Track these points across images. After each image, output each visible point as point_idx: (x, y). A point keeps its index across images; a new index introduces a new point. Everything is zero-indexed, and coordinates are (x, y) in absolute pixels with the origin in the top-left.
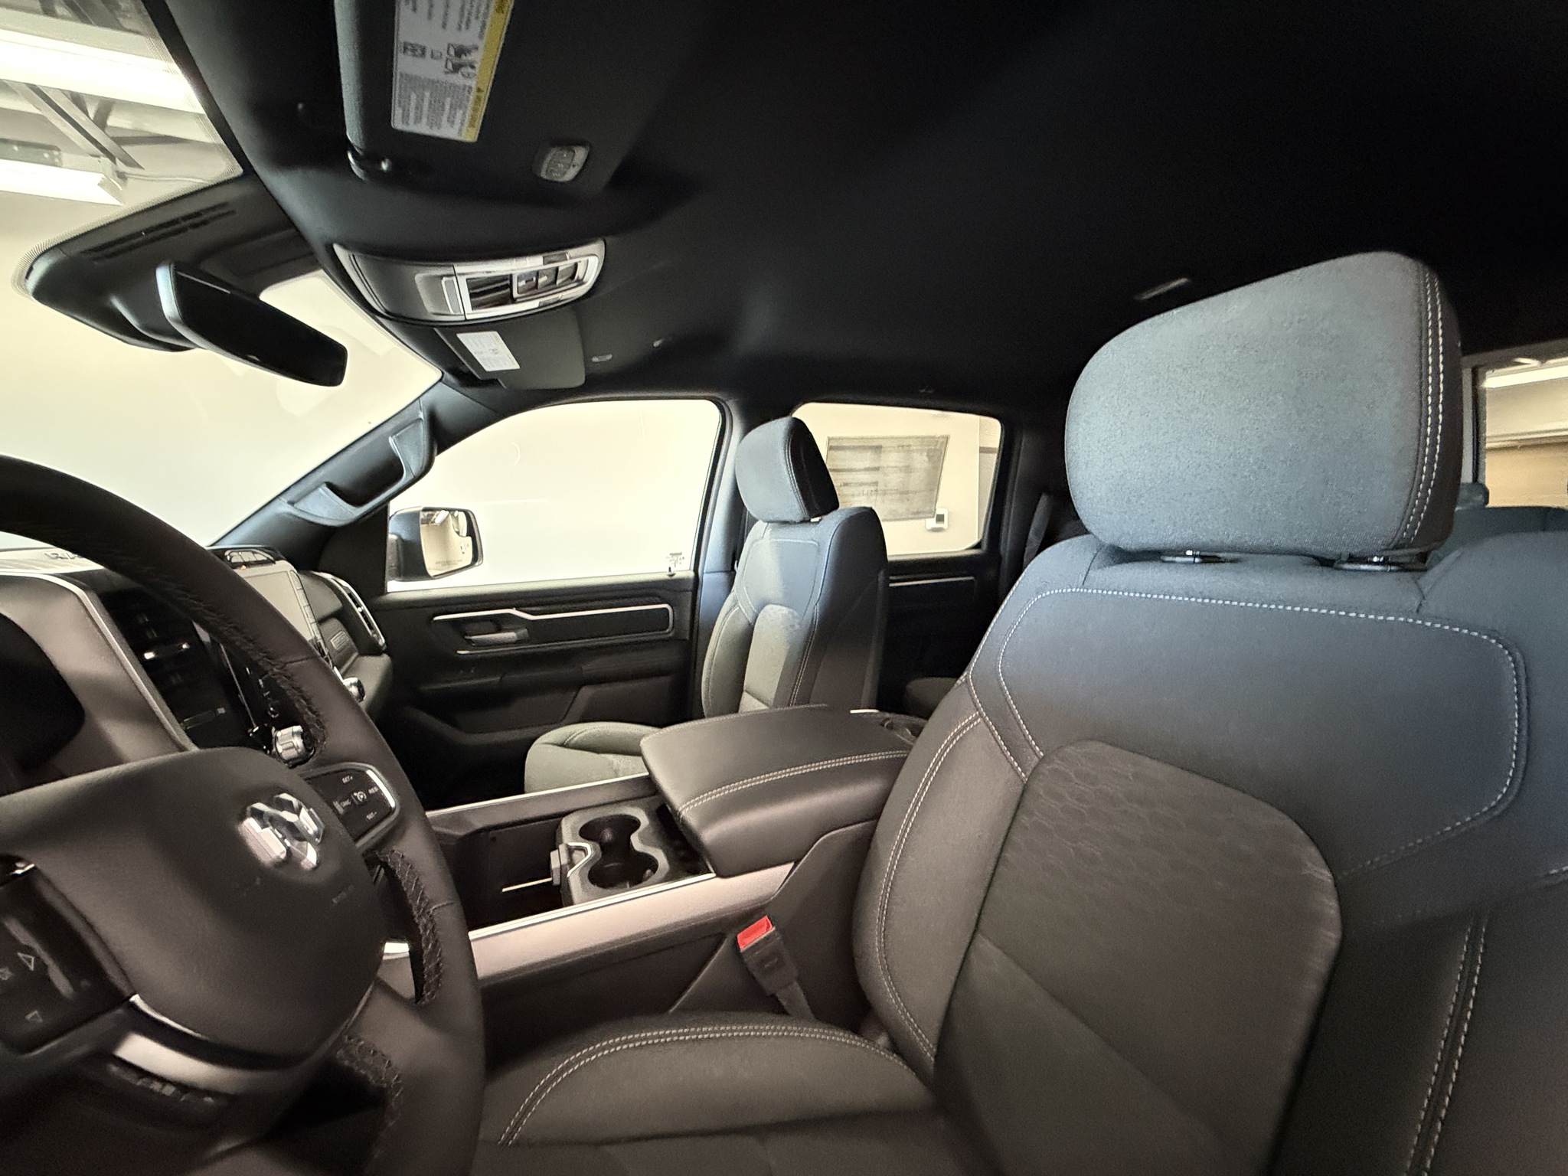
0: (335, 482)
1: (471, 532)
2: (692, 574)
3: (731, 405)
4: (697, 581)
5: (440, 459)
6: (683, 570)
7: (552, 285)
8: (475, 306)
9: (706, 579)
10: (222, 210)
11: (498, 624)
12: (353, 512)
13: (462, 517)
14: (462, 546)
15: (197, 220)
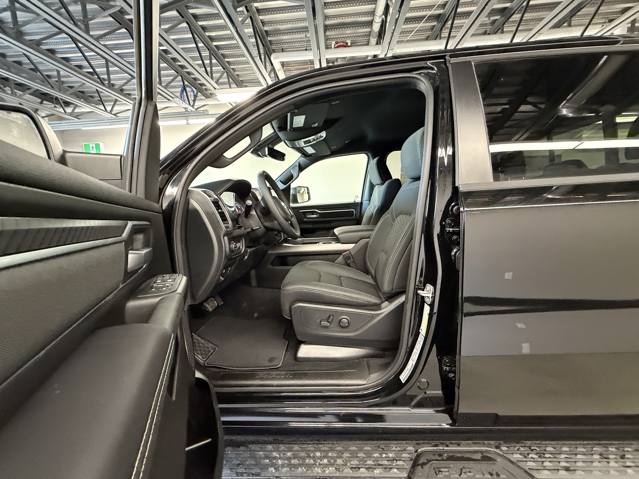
0: (282, 180)
1: (308, 193)
2: (360, 201)
3: (370, 155)
4: (362, 203)
5: (301, 174)
6: (359, 200)
7: (317, 139)
8: (305, 144)
9: (364, 202)
10: (272, 137)
11: (313, 213)
12: (285, 186)
13: (306, 189)
14: (306, 196)
15: (269, 139)
